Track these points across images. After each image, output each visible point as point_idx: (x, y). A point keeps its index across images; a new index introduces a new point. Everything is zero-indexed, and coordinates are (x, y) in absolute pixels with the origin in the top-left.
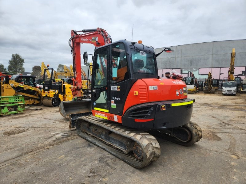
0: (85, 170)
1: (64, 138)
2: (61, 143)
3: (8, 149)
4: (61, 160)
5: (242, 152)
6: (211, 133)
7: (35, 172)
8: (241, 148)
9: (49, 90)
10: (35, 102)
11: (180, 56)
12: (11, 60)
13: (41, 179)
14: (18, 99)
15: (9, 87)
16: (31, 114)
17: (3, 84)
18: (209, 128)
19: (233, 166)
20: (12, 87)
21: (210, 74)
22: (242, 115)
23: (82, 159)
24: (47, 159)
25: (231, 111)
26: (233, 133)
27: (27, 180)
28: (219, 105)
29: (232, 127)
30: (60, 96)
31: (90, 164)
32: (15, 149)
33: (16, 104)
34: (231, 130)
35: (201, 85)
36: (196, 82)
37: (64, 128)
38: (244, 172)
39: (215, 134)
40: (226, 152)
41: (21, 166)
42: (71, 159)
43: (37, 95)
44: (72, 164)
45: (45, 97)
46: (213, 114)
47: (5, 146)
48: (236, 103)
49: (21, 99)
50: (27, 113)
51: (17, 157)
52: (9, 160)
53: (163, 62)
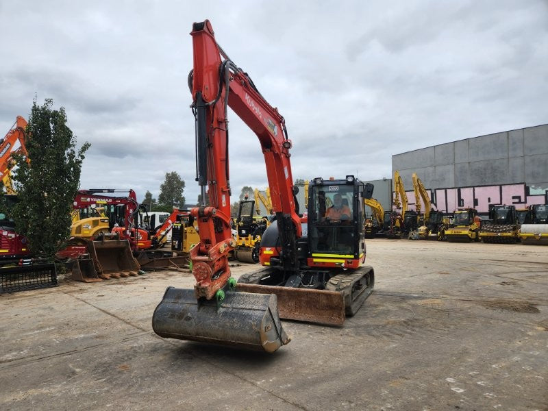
6: (527, 305)
9: (248, 236)
11: (519, 153)
12: (164, 183)
15: (194, 231)
17: (186, 227)
18: (531, 300)
19: (529, 335)
39: (534, 306)
40: (531, 324)
45: (241, 246)
53: (475, 170)
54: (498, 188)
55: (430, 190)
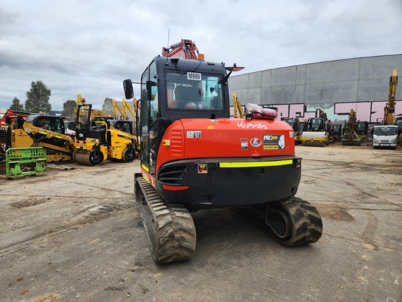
0: (128, 261)
1: (102, 213)
2: (97, 220)
3: (16, 228)
4: (94, 245)
5: (385, 240)
6: (338, 209)
7: (53, 262)
8: (384, 234)
9: (85, 140)
10: (64, 158)
11: (303, 82)
12: (29, 91)
13: (60, 273)
14: (37, 152)
15: (24, 133)
16: (57, 175)
17: (14, 129)
18: (338, 202)
19: (365, 261)
20: (29, 134)
21: (352, 114)
22: (399, 182)
23: (126, 245)
24: (73, 244)
25: (382, 175)
26: (376, 210)
27: (39, 274)
28: (364, 164)
29: (378, 200)
30: (103, 149)
31: (137, 253)
32: (26, 228)
33: (34, 160)
34: (374, 205)
35: (337, 131)
36: (329, 126)
37: (105, 198)
38: (379, 271)
39: (346, 211)
40: (357, 239)
41: (32, 253)
42: (108, 245)
43: (68, 147)
44: (109, 252)
45: (79, 149)
46: (350, 179)
47: (11, 224)
48: (393, 162)
49: (41, 153)
50: (51, 175)
51: (28, 240)
52: (16, 243)
53: (274, 93)
54: (287, 106)
55: (244, 106)
